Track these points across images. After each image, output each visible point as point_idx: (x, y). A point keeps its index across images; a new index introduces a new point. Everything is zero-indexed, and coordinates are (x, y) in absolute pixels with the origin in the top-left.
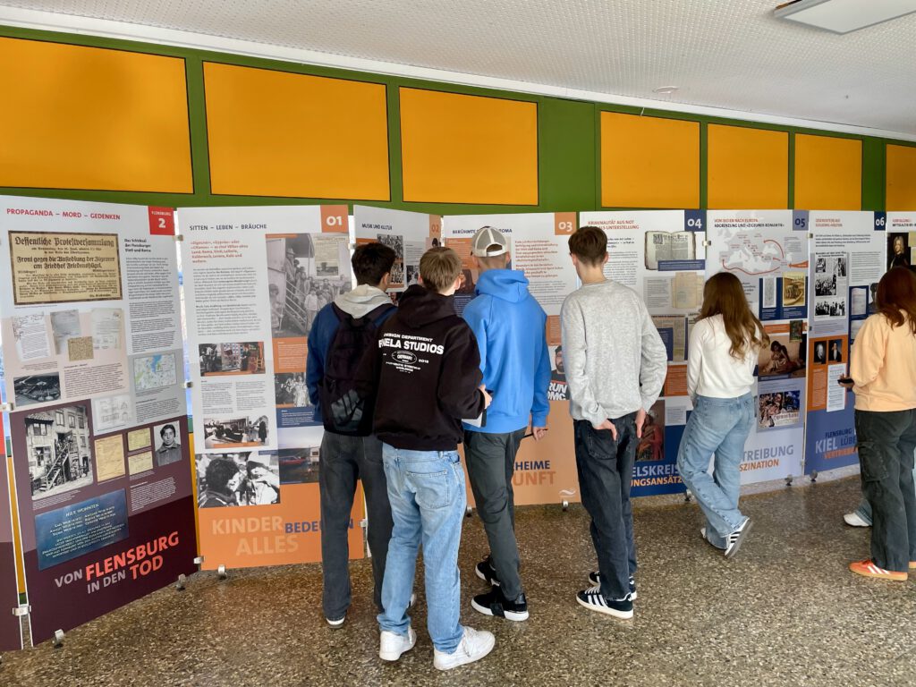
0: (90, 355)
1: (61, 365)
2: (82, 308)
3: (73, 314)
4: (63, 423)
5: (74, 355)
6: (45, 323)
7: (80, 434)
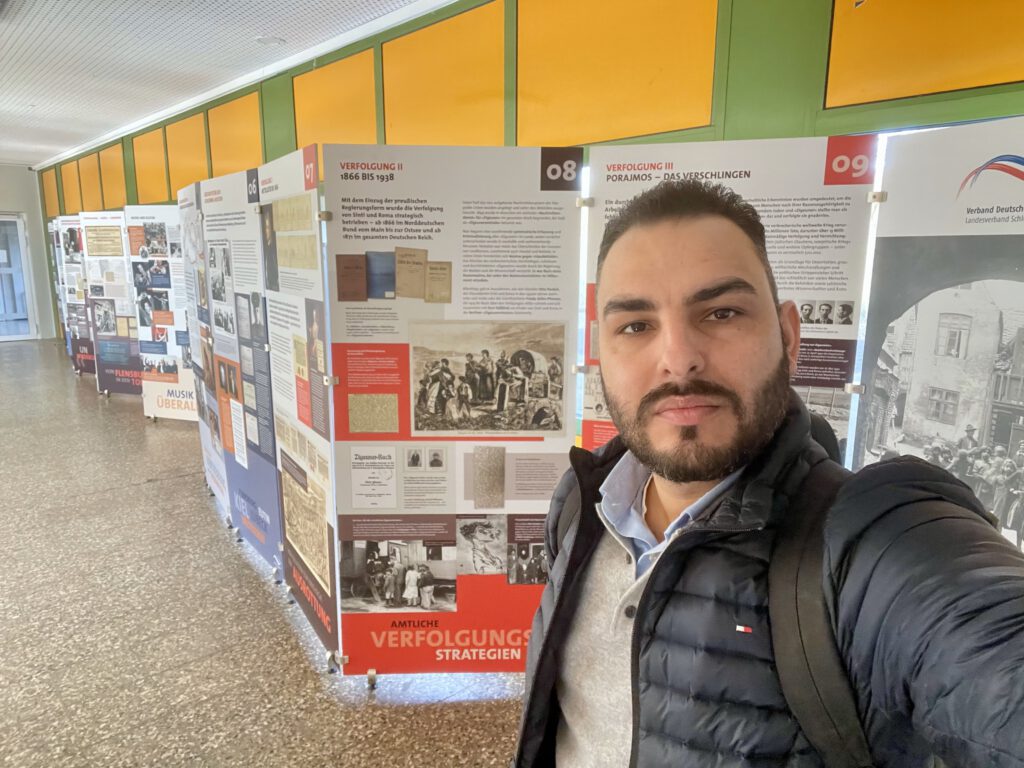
0: (113, 280)
1: (104, 283)
2: (110, 259)
3: (106, 261)
4: (106, 307)
5: (108, 279)
6: (97, 264)
7: (111, 313)
